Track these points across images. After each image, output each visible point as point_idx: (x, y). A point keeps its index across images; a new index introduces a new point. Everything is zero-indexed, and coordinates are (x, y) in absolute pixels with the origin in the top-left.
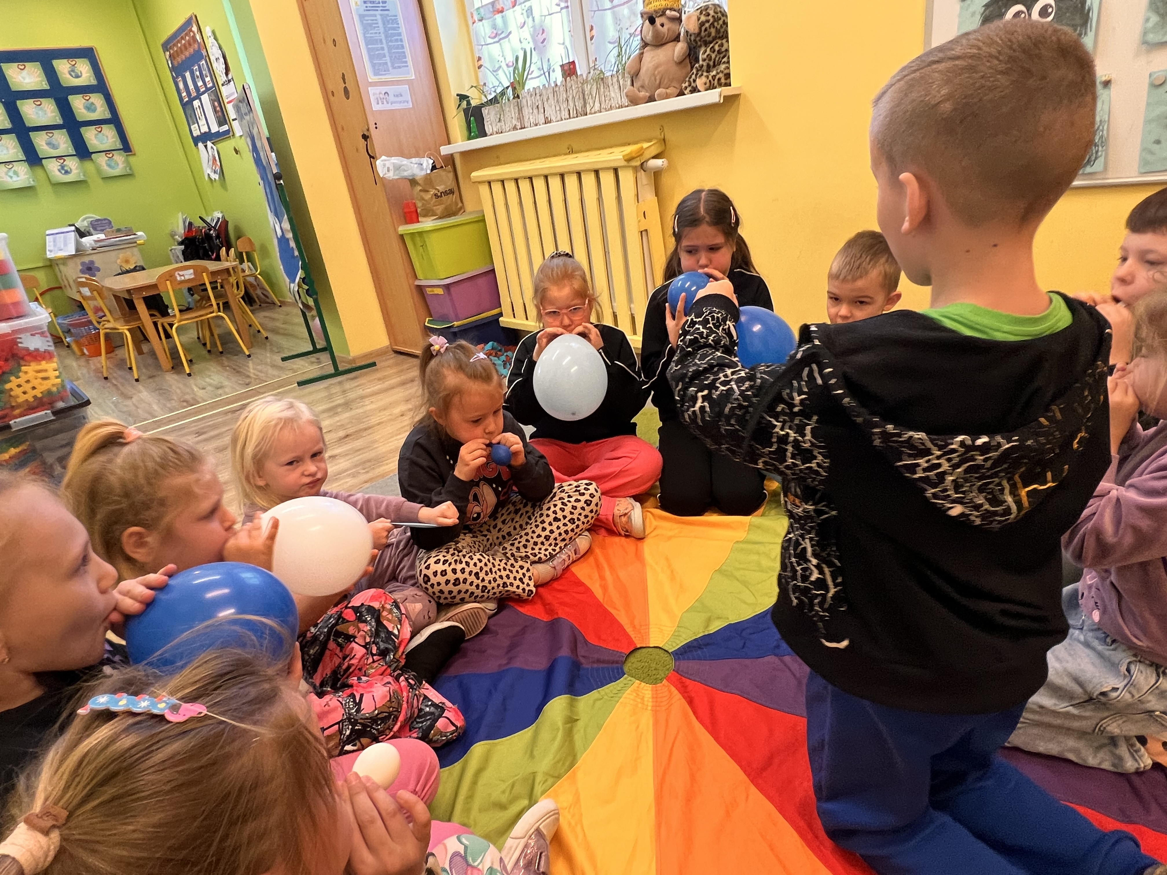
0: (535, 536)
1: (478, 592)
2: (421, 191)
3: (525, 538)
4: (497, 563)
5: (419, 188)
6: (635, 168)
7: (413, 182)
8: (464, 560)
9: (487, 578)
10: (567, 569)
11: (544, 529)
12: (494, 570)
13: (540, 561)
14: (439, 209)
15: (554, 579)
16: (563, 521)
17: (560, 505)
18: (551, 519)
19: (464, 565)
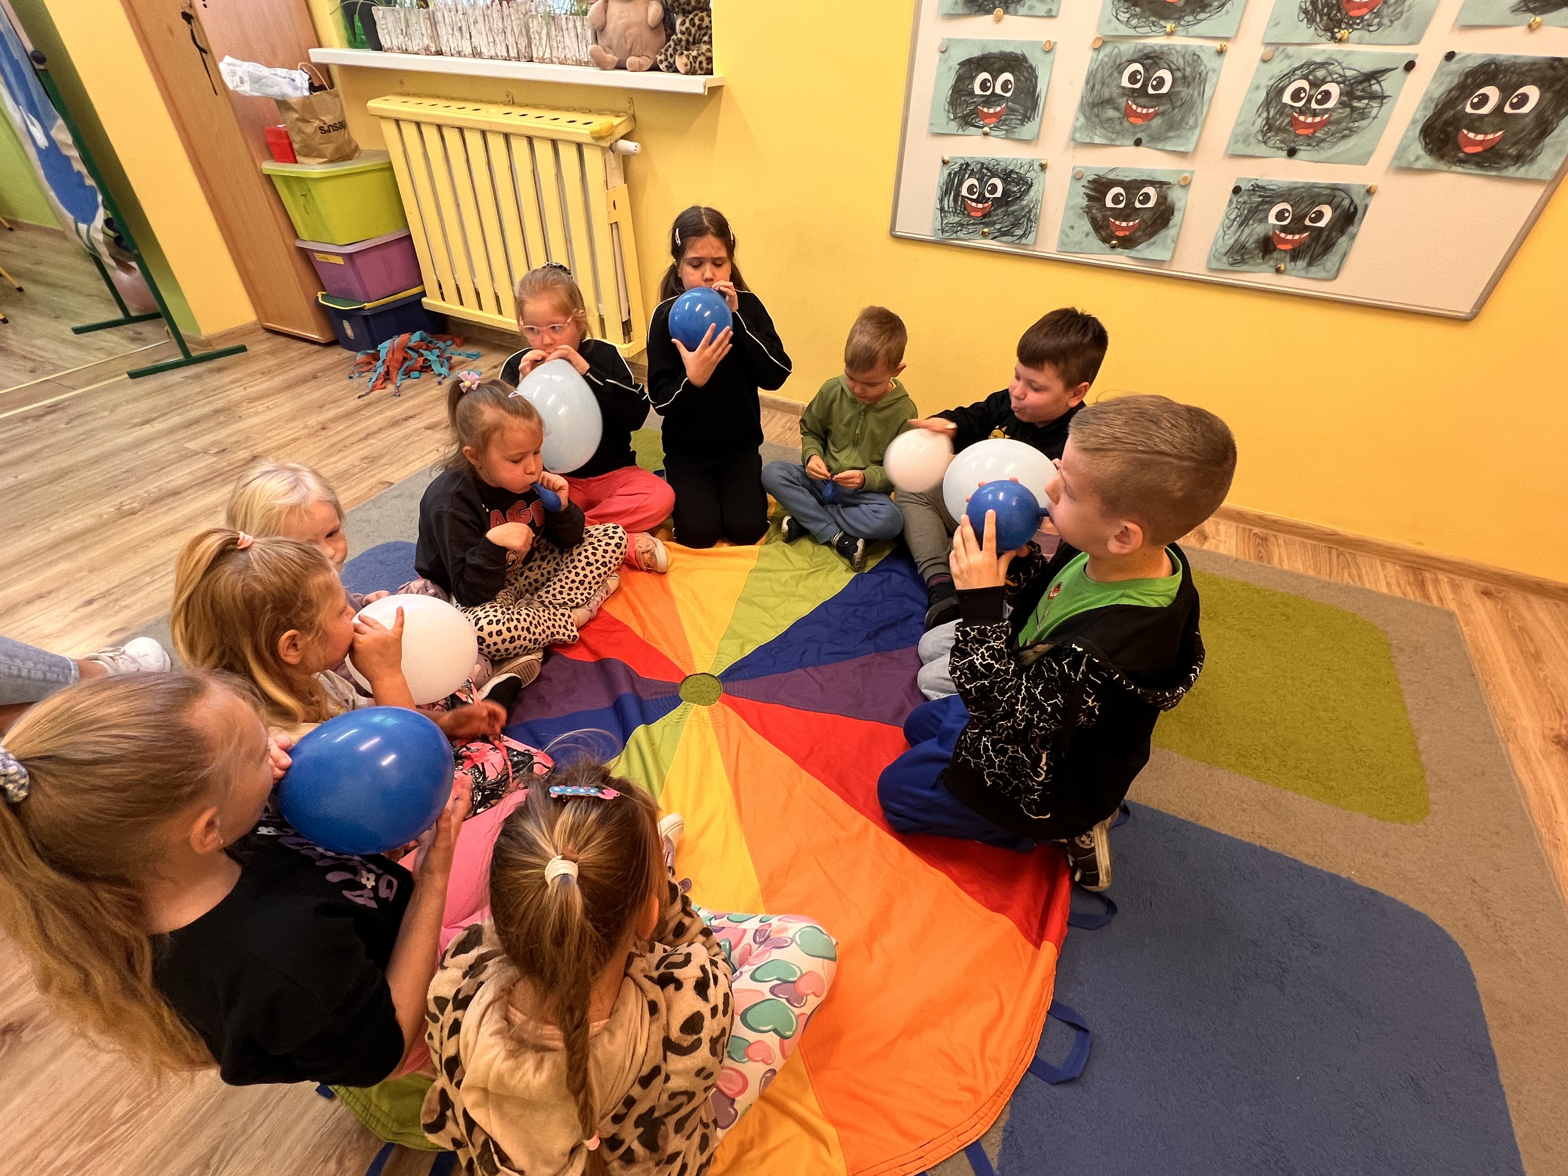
0: (569, 581)
1: (531, 646)
2: (298, 119)
3: (558, 584)
4: (541, 614)
5: (296, 116)
6: (603, 149)
7: (283, 104)
8: (514, 617)
9: (537, 631)
10: (600, 609)
11: (577, 574)
12: (541, 621)
13: (578, 606)
14: (329, 149)
15: (591, 620)
16: (596, 565)
17: (591, 550)
18: (583, 564)
19: (515, 623)
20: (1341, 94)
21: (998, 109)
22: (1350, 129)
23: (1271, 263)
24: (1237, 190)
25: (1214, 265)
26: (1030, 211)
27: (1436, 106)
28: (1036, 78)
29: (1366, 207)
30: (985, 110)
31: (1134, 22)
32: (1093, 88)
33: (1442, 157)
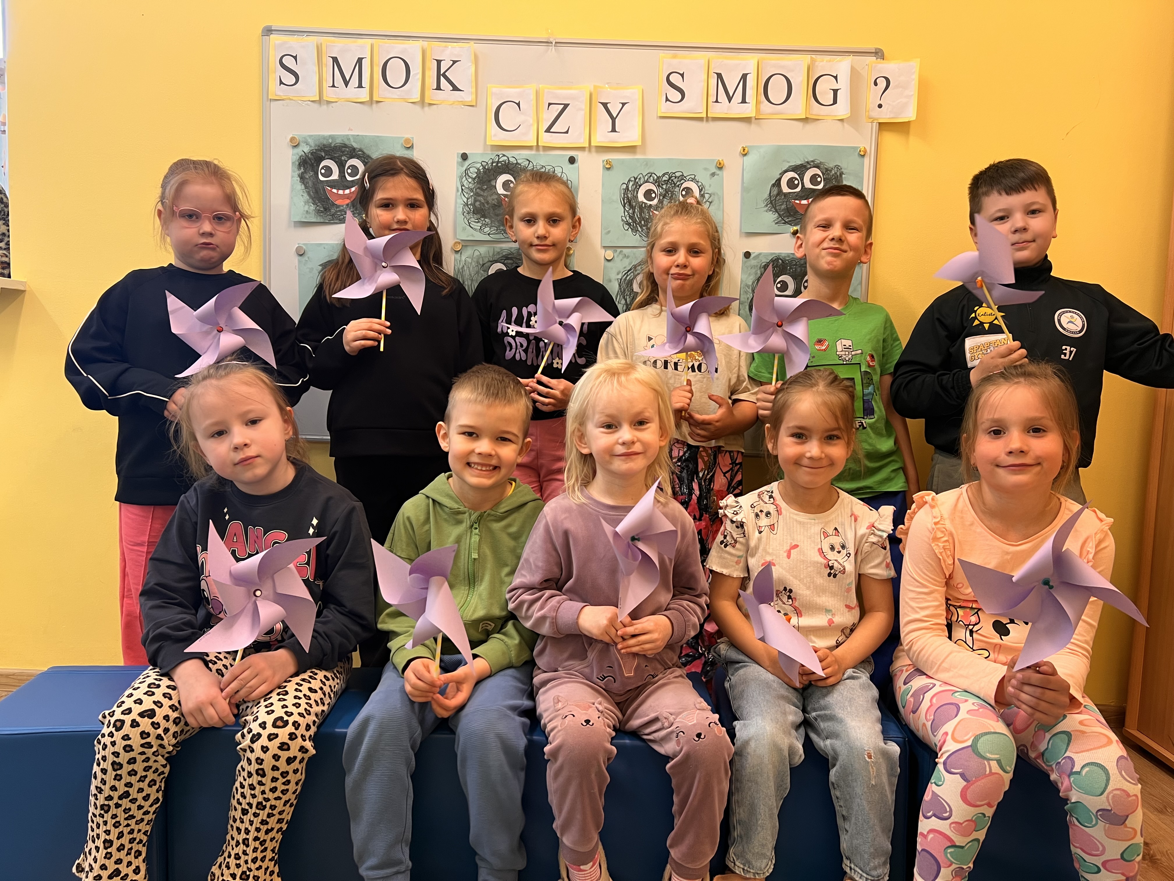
31: (487, 229)
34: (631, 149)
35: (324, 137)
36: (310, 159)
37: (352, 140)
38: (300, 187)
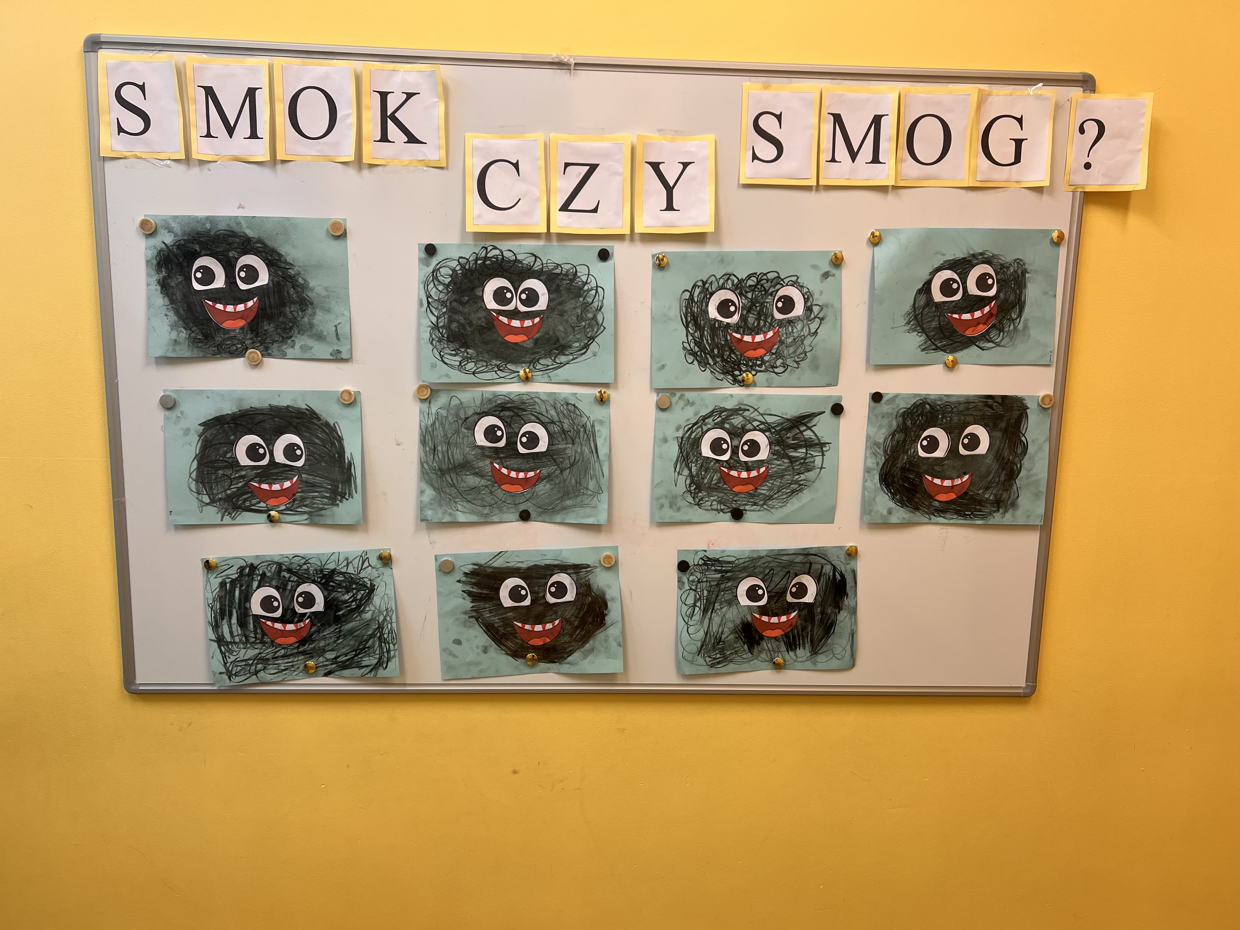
20: (770, 444)
21: (287, 484)
22: (797, 482)
23: (763, 655)
24: (683, 566)
25: (688, 670)
26: (380, 627)
27: (885, 452)
28: (340, 439)
29: (854, 573)
30: (265, 486)
31: (471, 366)
32: (434, 450)
33: (916, 508)
34: (698, 238)
35: (197, 220)
36: (175, 256)
37: (244, 225)
38: (160, 301)
